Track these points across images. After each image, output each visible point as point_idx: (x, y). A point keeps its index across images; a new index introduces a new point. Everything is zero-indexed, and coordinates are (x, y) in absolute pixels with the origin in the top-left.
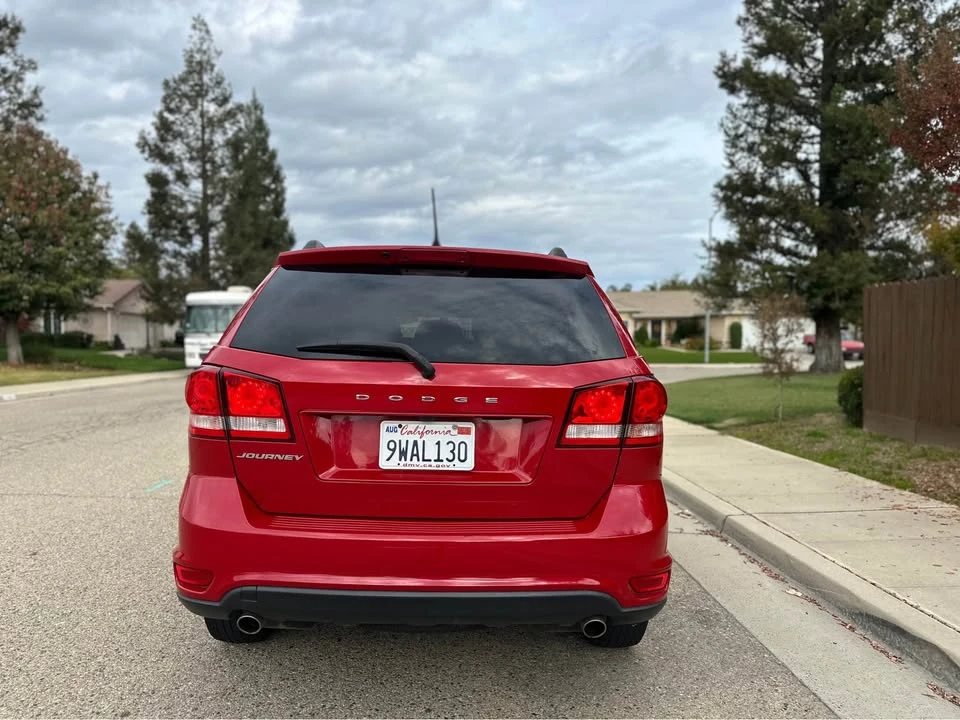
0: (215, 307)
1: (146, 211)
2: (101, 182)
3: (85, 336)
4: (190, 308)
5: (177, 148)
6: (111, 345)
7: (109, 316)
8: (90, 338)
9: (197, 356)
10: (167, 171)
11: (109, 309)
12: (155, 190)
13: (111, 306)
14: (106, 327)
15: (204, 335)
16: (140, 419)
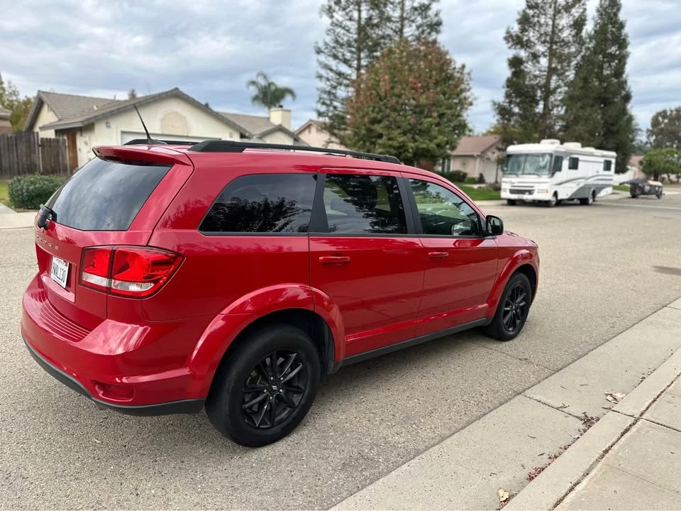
0: (527, 155)
1: (505, 86)
3: (462, 174)
4: (509, 156)
5: (532, 35)
6: (476, 180)
7: (478, 161)
8: (465, 175)
9: (508, 191)
10: (523, 54)
11: (478, 156)
12: (513, 70)
13: (479, 154)
14: (475, 168)
15: (514, 176)
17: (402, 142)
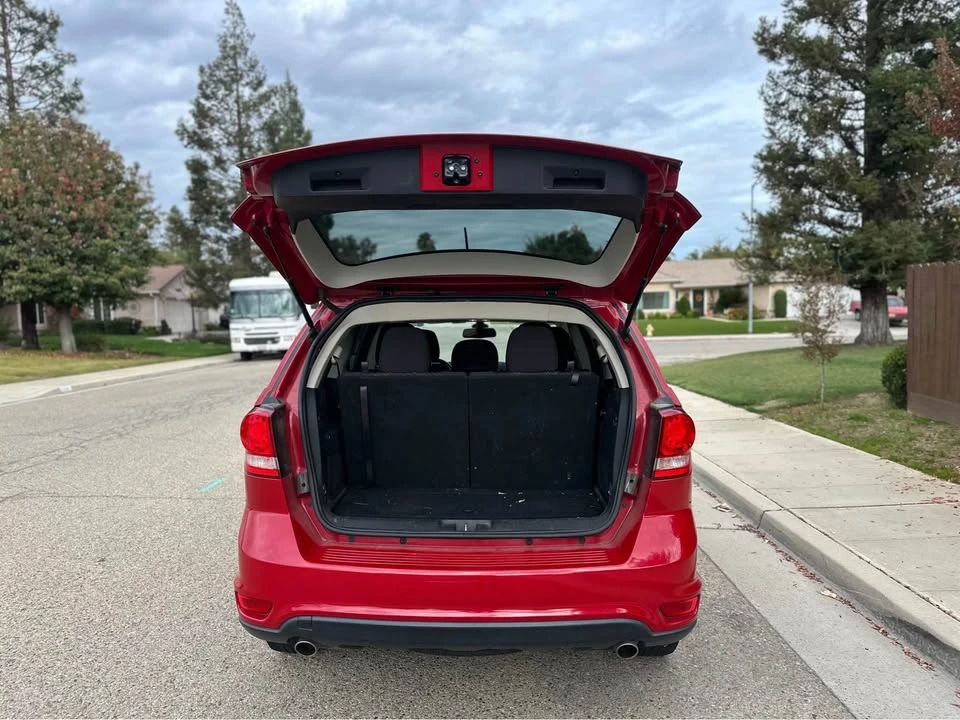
0: (258, 292)
1: (187, 197)
2: (142, 172)
3: (134, 322)
4: (233, 294)
5: (215, 134)
6: (158, 329)
7: (156, 301)
8: (138, 323)
9: (242, 341)
10: (206, 157)
11: (155, 294)
12: (196, 177)
13: (157, 292)
14: (153, 311)
15: (248, 320)
16: (191, 410)
17: (60, 274)
